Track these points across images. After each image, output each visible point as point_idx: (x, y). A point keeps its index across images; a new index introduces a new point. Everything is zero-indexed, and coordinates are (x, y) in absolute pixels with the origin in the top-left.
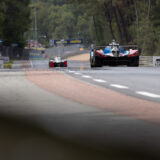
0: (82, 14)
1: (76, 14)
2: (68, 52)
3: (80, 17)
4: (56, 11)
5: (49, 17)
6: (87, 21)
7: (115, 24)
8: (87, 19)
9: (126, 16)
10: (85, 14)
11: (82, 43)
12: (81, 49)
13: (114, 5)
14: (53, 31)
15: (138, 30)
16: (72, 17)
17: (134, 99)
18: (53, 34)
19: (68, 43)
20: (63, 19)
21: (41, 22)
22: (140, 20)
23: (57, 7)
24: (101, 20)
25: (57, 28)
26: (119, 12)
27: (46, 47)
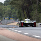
0: (14, 9)
1: (12, 9)
2: (9, 22)
3: (13, 10)
4: (5, 8)
5: (3, 10)
6: (16, 11)
7: (25, 12)
8: (16, 10)
9: (29, 10)
10: (15, 9)
11: (14, 19)
12: (14, 21)
13: (25, 5)
14: (4, 15)
15: (33, 14)
16: (11, 10)
17: (32, 38)
18: (4, 16)
19: (9, 19)
22: (34, 11)
23: (5, 6)
24: (20, 11)
25: (5, 14)
26: (27, 8)
27: (2, 20)
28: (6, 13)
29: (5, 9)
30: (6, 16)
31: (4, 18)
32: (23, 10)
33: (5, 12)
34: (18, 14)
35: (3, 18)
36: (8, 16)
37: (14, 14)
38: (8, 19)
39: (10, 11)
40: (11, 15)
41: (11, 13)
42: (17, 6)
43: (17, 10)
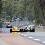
0: (29, 5)
1: (25, 5)
3: (27, 7)
5: (12, 7)
11: (28, 20)
18: (14, 15)
19: (21, 20)
20: (19, 8)
21: (8, 9)
24: (38, 8)
27: (10, 22)
28: (18, 12)
29: (16, 5)
30: (17, 16)
31: (15, 19)
32: (42, 7)
33: (16, 9)
34: (34, 12)
35: (13, 19)
36: (20, 16)
37: (28, 13)
38: (19, 20)
39: (23, 8)
40: (25, 15)
41: (24, 12)
42: (33, 2)
43: (33, 7)
